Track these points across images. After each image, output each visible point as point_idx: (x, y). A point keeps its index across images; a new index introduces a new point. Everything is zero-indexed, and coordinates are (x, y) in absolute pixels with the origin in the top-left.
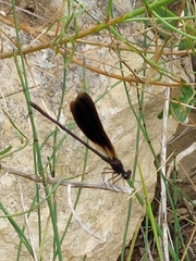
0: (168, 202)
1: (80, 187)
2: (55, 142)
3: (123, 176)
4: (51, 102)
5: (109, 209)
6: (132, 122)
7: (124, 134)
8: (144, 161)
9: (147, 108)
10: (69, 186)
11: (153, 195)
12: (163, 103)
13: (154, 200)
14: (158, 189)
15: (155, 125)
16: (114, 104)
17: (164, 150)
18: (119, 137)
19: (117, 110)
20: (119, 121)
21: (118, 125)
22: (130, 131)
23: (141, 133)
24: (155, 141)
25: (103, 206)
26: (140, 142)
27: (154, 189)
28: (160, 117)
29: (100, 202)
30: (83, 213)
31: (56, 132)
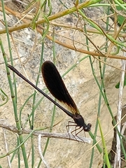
0: (122, 153)
1: (48, 136)
2: (34, 103)
3: (84, 129)
4: (33, 72)
5: (76, 157)
6: (96, 90)
7: (89, 99)
8: (104, 120)
9: (107, 80)
10: (40, 136)
11: (111, 147)
12: (120, 76)
13: (111, 151)
14: (114, 143)
15: (113, 93)
16: (82, 76)
17: (120, 112)
18: (85, 102)
19: (85, 80)
20: (85, 89)
21: (84, 92)
22: (94, 98)
23: (102, 99)
24: (114, 105)
25: (72, 154)
26: (102, 106)
27: (111, 143)
28: (118, 86)
29: (69, 152)
30: (55, 159)
31: (35, 95)
